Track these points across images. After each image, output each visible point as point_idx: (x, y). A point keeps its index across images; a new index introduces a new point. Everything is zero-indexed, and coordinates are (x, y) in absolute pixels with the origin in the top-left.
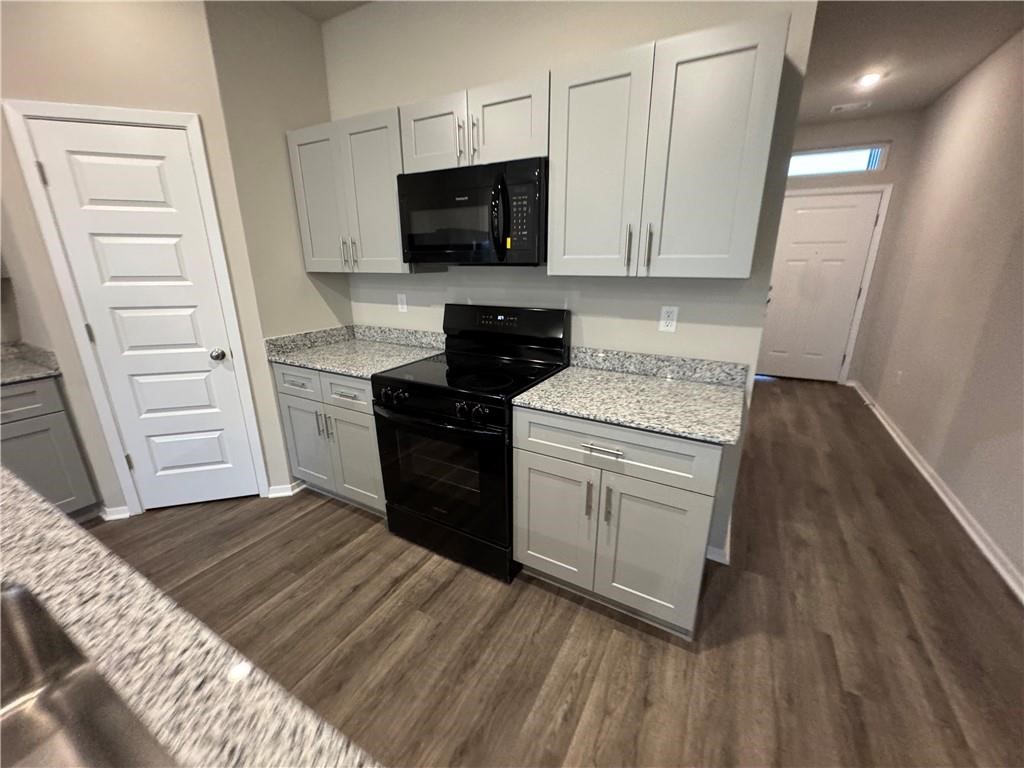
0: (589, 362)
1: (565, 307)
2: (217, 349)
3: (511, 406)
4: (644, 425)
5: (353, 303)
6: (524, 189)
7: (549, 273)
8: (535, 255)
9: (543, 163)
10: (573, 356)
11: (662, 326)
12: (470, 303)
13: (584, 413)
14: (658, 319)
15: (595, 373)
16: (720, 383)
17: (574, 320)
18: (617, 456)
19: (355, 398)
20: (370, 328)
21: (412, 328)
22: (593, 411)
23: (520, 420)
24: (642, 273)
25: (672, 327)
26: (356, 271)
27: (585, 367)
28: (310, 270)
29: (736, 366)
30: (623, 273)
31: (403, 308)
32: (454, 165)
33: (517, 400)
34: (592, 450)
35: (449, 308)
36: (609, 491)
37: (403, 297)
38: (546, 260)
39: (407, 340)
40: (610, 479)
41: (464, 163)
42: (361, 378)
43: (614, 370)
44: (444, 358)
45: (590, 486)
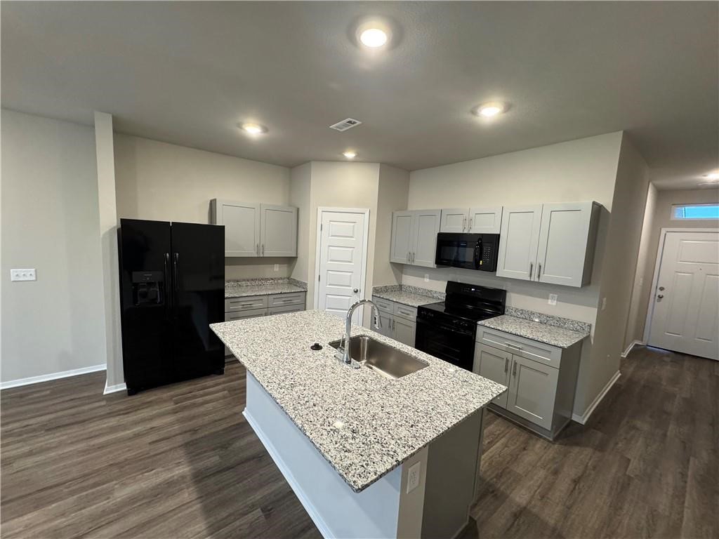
0: (514, 313)
1: (504, 289)
2: (355, 288)
3: (477, 324)
4: (531, 337)
5: (404, 276)
6: (489, 244)
7: (497, 275)
8: (492, 267)
9: (498, 236)
10: (506, 310)
11: (550, 302)
12: (459, 282)
13: (507, 330)
14: (548, 299)
15: (515, 318)
16: (577, 331)
17: (508, 294)
18: (519, 348)
19: (408, 314)
20: (409, 287)
21: (430, 289)
22: (510, 330)
23: (480, 330)
24: (537, 280)
25: (554, 303)
26: (413, 264)
27: (511, 316)
28: (392, 261)
29: (585, 324)
30: (529, 279)
31: (427, 280)
32: (461, 232)
33: (479, 322)
34: (509, 345)
35: (449, 283)
36: (516, 363)
37: (428, 275)
38: (496, 270)
39: (427, 294)
40: (516, 358)
41: (465, 232)
42: (413, 307)
43: (525, 319)
44: (444, 304)
45: (507, 361)
